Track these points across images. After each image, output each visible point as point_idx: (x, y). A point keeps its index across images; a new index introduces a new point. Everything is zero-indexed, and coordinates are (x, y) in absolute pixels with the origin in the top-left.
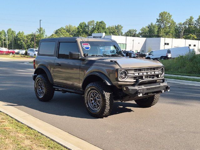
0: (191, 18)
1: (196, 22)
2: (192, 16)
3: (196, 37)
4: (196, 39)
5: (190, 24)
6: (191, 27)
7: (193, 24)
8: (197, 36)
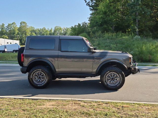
0: (3, 25)
1: (6, 28)
2: (3, 24)
3: (7, 38)
4: (8, 39)
5: (2, 29)
6: (4, 31)
7: (5, 29)
8: (8, 36)
